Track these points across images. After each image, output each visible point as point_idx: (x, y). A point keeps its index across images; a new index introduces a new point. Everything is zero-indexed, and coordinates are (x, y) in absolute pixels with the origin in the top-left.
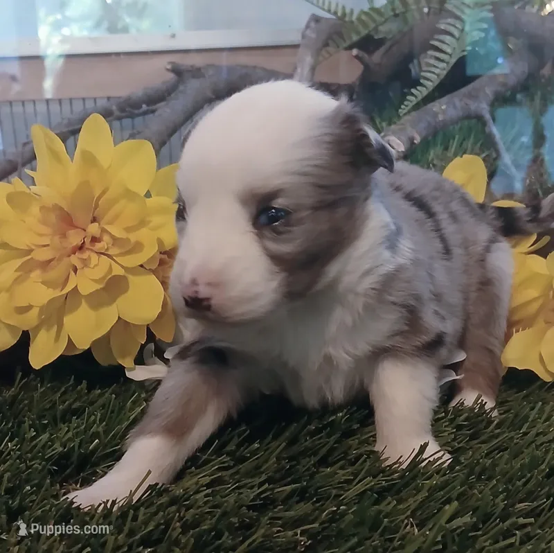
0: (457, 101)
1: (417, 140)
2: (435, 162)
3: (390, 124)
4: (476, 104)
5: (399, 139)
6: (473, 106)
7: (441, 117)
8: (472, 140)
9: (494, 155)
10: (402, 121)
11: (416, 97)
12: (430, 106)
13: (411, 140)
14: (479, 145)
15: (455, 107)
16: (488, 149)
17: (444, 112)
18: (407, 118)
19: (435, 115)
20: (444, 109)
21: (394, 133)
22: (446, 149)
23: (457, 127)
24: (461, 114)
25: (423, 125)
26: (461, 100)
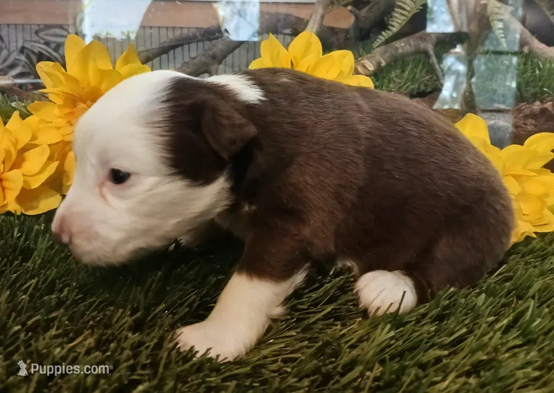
0: (412, 42)
1: (383, 64)
2: (395, 79)
3: (367, 54)
4: (425, 44)
5: (371, 63)
6: (422, 45)
7: (400, 51)
8: (420, 66)
9: (435, 78)
10: (375, 51)
11: (384, 36)
12: (394, 43)
13: (379, 63)
14: (425, 70)
15: (410, 45)
16: (432, 74)
17: (402, 47)
18: (378, 49)
19: (397, 49)
20: (402, 46)
21: (368, 59)
22: (403, 72)
23: (412, 59)
24: (414, 49)
25: (387, 55)
26: (415, 41)
